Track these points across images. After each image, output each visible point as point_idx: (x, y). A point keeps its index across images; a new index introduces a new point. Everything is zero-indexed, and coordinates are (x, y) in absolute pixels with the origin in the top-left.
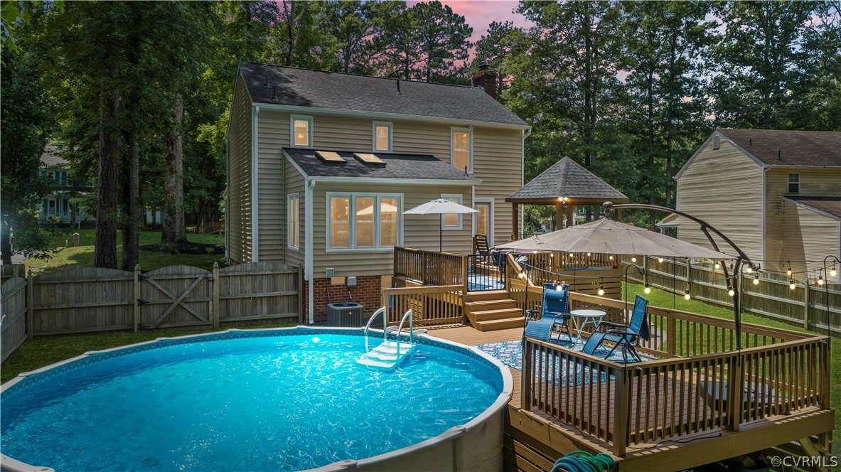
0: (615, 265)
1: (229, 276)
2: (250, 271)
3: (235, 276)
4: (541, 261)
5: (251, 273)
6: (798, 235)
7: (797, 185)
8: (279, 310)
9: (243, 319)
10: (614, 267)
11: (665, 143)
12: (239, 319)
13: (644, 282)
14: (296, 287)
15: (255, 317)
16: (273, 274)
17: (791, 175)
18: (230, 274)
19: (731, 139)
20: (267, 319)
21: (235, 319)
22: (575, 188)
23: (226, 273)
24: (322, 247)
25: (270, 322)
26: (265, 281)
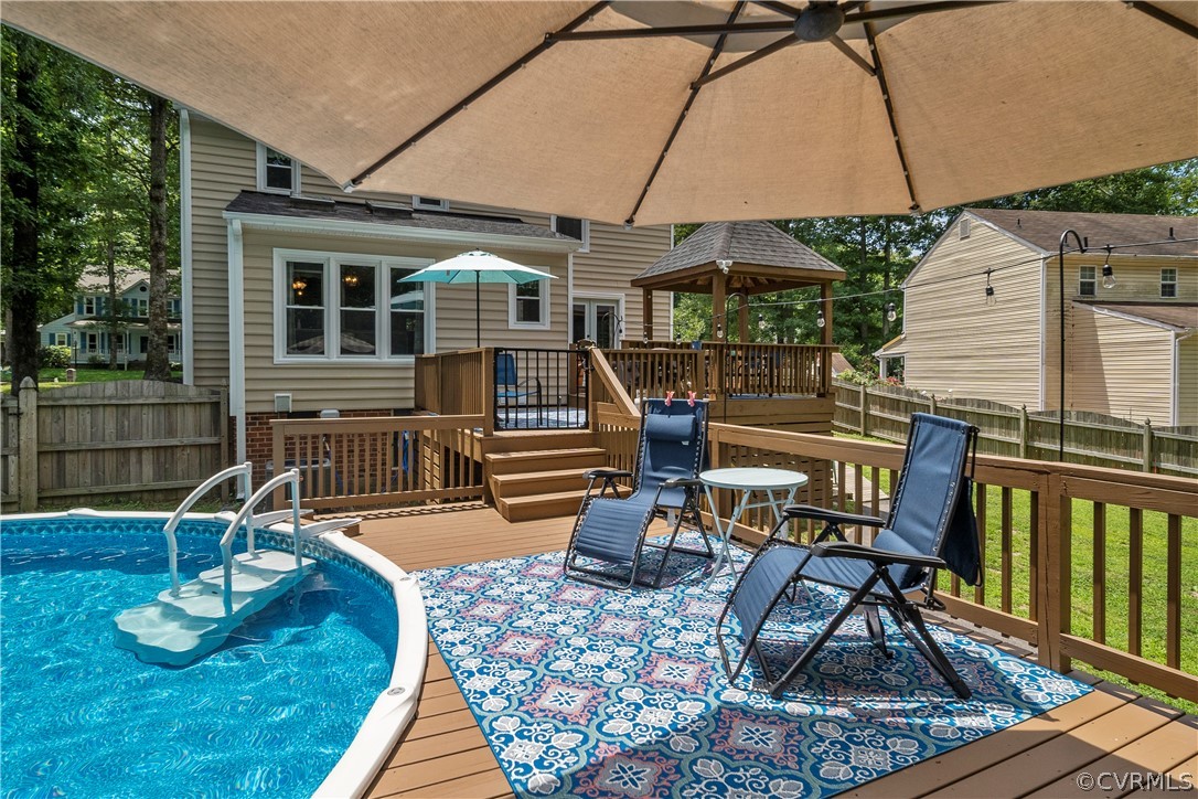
0: (822, 391)
1: (64, 406)
2: (110, 398)
3: (77, 406)
4: (668, 368)
5: (113, 402)
6: (1097, 357)
7: (1092, 284)
8: (180, 473)
9: (96, 490)
10: (819, 395)
11: (881, 254)
12: (85, 492)
13: (861, 430)
14: (216, 430)
15: (124, 487)
16: (165, 404)
17: (1083, 269)
18: (65, 402)
19: (988, 221)
20: (154, 491)
21: (77, 491)
22: (748, 249)
23: (55, 400)
24: (266, 353)
25: (160, 496)
26: (148, 416)
